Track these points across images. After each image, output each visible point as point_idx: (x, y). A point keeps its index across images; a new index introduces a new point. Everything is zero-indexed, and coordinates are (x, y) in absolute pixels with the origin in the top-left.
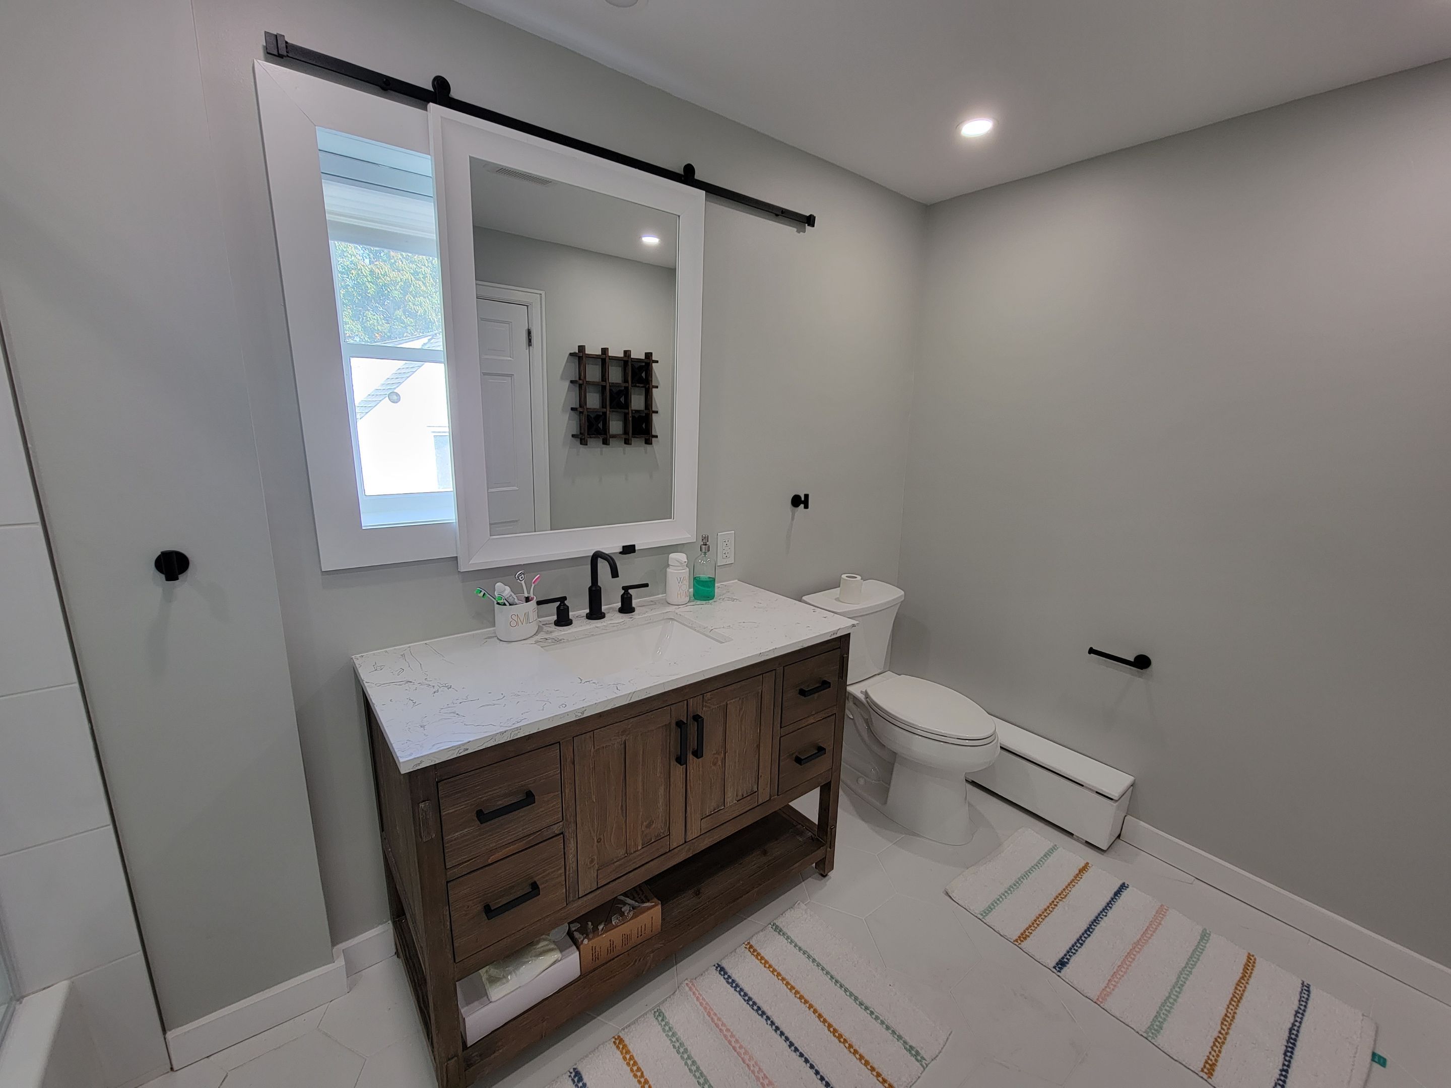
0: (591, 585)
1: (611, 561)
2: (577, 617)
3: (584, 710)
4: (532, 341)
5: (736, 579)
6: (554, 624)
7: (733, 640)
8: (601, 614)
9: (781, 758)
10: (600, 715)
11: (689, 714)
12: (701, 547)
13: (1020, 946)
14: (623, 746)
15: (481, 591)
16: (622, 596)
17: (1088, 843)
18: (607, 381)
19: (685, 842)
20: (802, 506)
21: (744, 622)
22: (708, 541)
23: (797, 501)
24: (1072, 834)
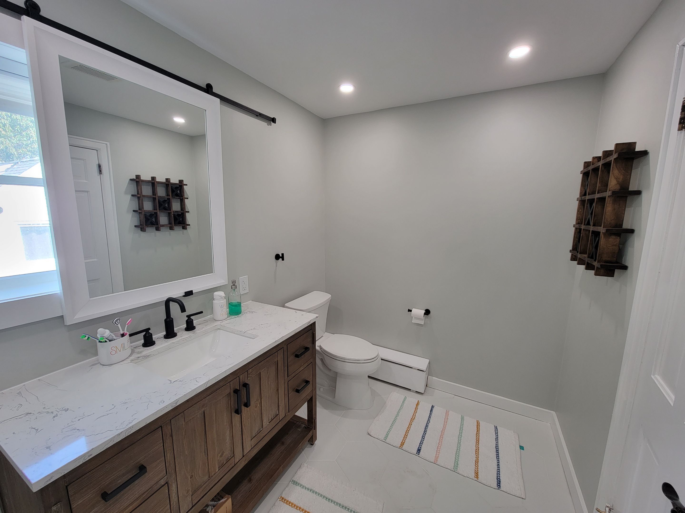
0: (166, 318)
1: (180, 303)
2: (157, 338)
3: (177, 400)
4: (102, 171)
5: (251, 300)
6: (142, 346)
7: (258, 336)
8: (174, 334)
9: (289, 393)
10: (187, 401)
11: (240, 384)
12: (232, 287)
13: (402, 449)
14: (203, 415)
15: (86, 336)
16: (187, 321)
17: (417, 392)
18: (156, 195)
19: (243, 456)
20: (281, 259)
21: (262, 325)
22: (235, 283)
24: (410, 390)
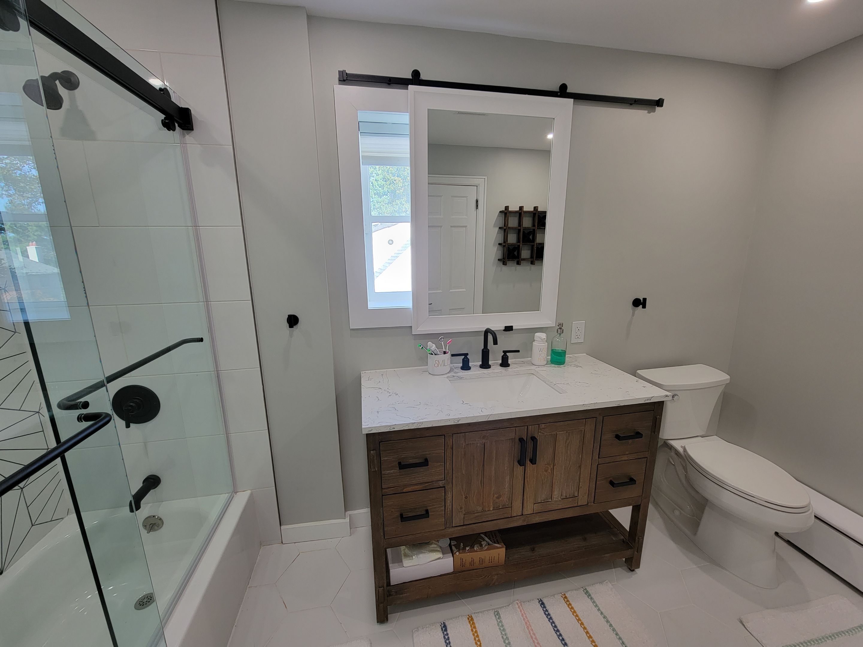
0: (483, 348)
1: (494, 335)
2: (475, 366)
3: (459, 419)
4: (478, 206)
5: (584, 353)
6: (460, 368)
7: (567, 392)
8: (488, 366)
9: (598, 479)
10: (469, 424)
11: (528, 435)
12: (557, 330)
14: (483, 446)
15: (421, 346)
16: (502, 357)
18: (522, 226)
19: (522, 515)
20: (641, 306)
21: (579, 382)
22: (562, 327)
23: (638, 303)
